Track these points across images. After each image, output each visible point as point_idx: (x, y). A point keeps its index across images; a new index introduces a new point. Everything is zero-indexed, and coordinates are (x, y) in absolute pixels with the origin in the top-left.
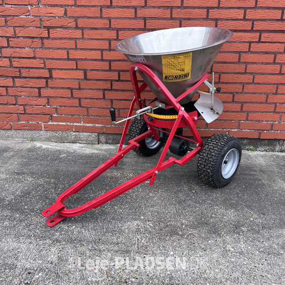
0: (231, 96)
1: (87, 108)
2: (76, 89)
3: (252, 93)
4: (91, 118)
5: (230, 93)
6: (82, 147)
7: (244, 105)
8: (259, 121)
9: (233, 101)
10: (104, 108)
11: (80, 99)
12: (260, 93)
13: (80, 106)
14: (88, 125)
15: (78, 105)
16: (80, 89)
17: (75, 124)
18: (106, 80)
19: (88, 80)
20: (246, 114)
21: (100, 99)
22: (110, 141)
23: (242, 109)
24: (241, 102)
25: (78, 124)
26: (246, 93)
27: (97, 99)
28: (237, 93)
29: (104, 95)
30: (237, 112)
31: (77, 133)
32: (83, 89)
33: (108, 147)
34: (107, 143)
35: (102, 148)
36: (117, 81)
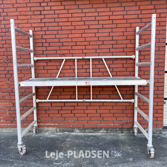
0: (109, 111)
1: (52, 118)
2: (47, 110)
3: (117, 110)
4: (53, 122)
5: (108, 110)
6: (49, 134)
7: (114, 114)
8: (121, 121)
9: (110, 113)
10: (58, 117)
11: (49, 114)
12: (120, 110)
13: (49, 117)
14: (52, 124)
15: (48, 116)
16: (49, 110)
17: (47, 124)
18: (59, 106)
19: (52, 106)
20: (115, 118)
21: (57, 114)
22: (61, 131)
23: (114, 116)
24: (113, 113)
25: (48, 124)
26: (114, 110)
27: (56, 114)
28: (111, 110)
29: (59, 112)
30: (112, 117)
31: (48, 128)
32: (50, 110)
33: (60, 134)
34: (60, 132)
35: (58, 134)
36: (64, 106)
